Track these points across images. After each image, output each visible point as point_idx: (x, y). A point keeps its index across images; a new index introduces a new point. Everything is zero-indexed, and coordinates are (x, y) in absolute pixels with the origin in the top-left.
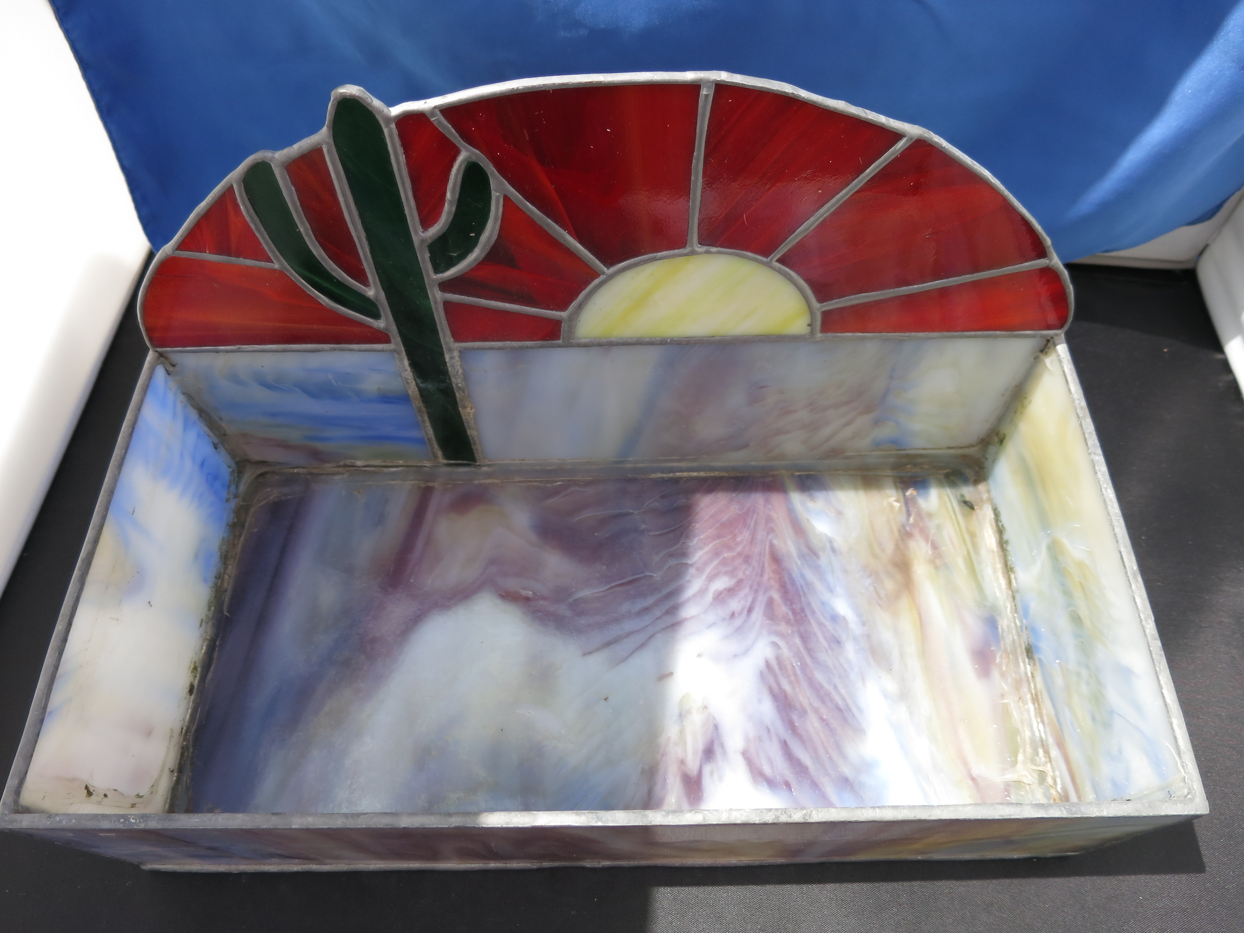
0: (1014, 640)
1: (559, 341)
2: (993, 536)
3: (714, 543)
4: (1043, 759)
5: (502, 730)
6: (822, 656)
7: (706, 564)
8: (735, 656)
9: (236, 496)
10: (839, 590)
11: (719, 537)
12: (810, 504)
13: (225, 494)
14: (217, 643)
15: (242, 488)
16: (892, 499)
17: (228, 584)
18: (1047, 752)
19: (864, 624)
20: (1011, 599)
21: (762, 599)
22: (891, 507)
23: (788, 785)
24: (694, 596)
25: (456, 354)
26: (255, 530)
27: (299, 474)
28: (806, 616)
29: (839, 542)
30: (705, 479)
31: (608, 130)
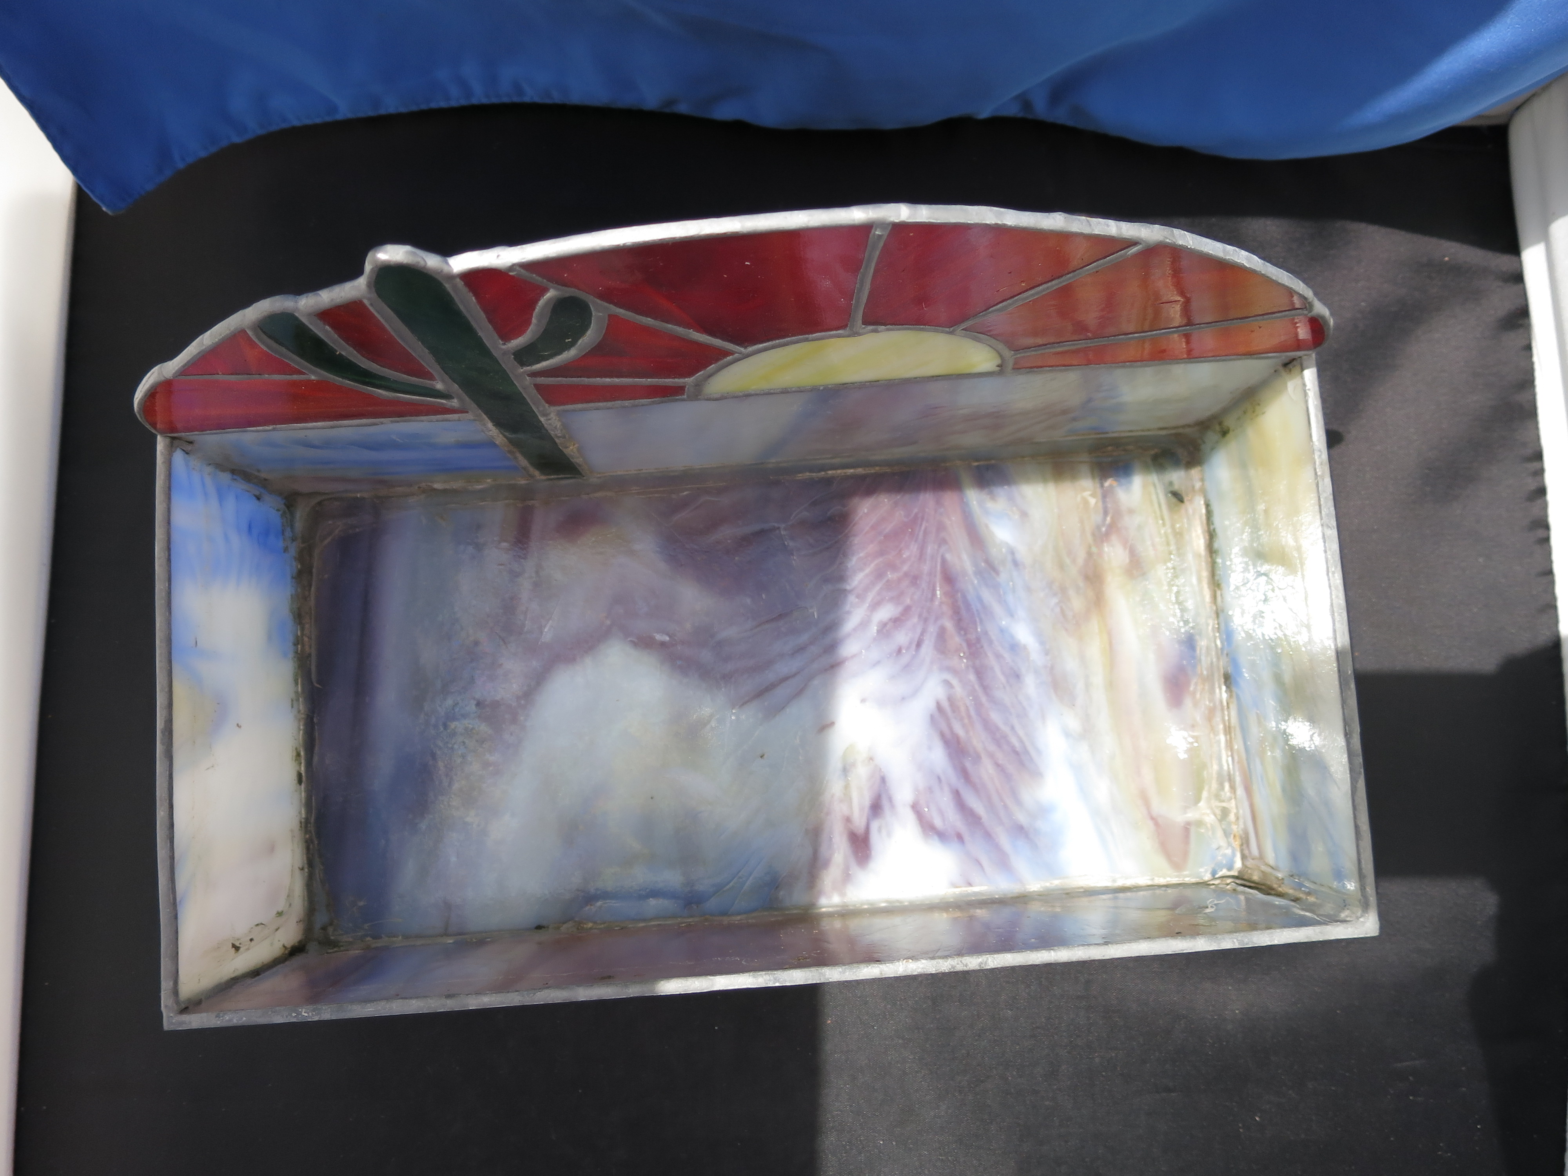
0: (1212, 663)
1: (683, 397)
2: (1202, 537)
3: (876, 562)
4: (1228, 794)
5: (652, 798)
6: (999, 694)
7: (867, 589)
8: (903, 699)
9: (293, 539)
10: (1021, 613)
11: (881, 553)
12: (990, 505)
13: (281, 544)
14: (315, 720)
15: (299, 525)
16: (1087, 494)
17: (312, 649)
18: (1233, 788)
19: (1047, 653)
20: (1214, 616)
21: (932, 629)
22: (1086, 502)
23: (960, 837)
24: (855, 630)
25: (552, 414)
26: (326, 576)
27: (363, 499)
28: (982, 647)
29: (1023, 553)
30: (863, 478)
31: (746, 263)
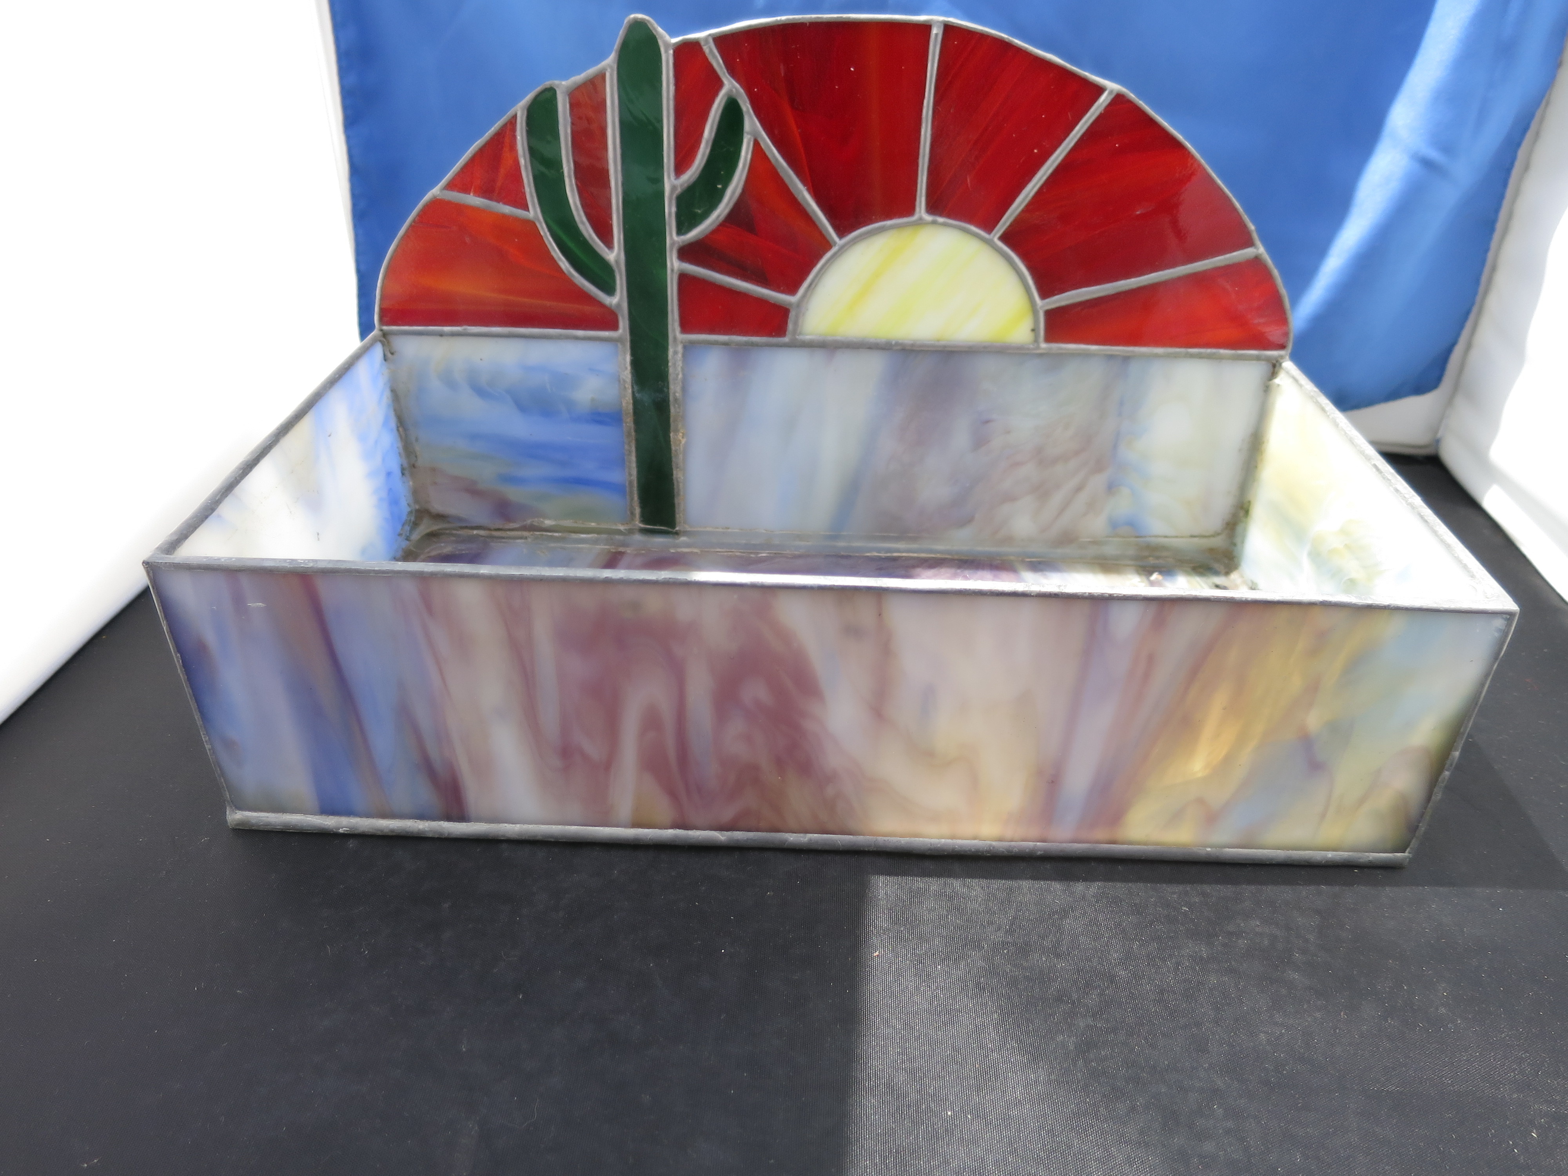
1: (784, 338)
25: (680, 348)
31: (851, 69)
